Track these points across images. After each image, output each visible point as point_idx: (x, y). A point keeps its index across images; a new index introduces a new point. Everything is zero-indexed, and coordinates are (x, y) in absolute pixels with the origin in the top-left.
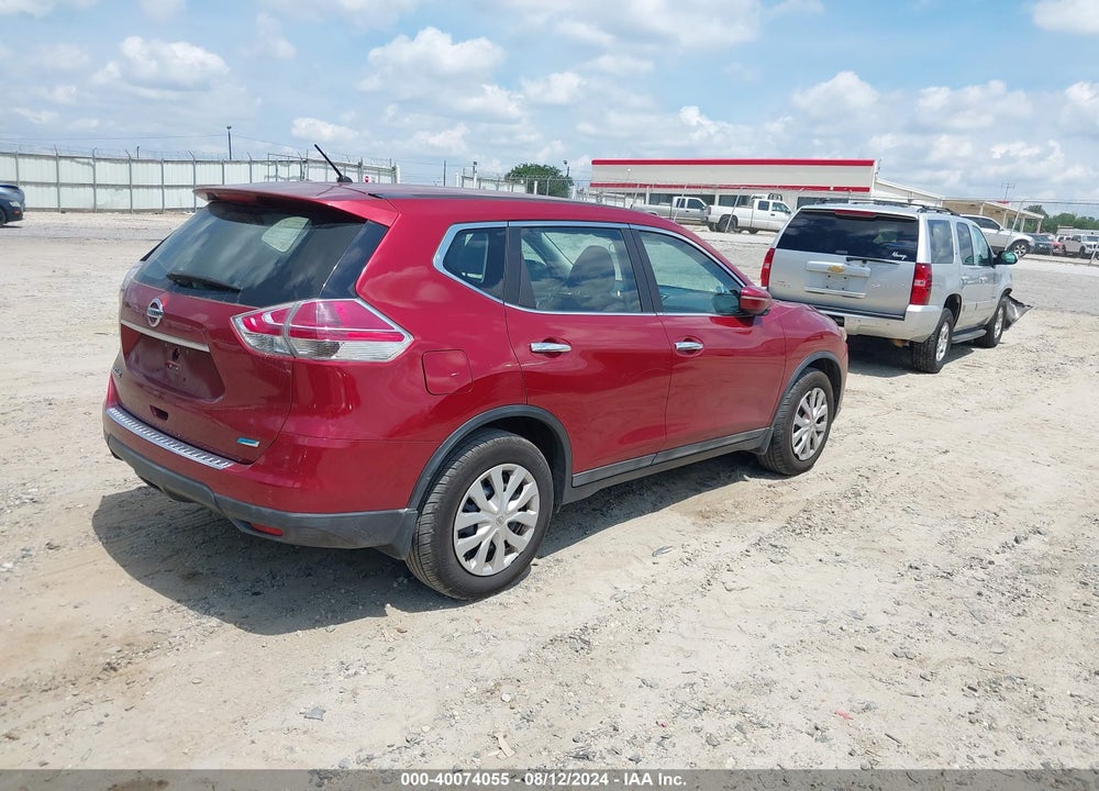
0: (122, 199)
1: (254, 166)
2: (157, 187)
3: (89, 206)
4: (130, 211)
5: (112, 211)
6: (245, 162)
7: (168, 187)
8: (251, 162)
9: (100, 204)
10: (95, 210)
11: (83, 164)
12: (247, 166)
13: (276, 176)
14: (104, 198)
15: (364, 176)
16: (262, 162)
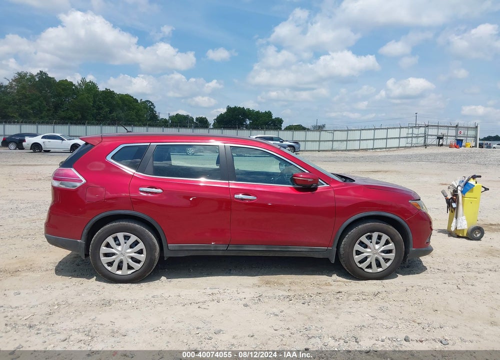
0: (343, 146)
1: (402, 129)
2: (358, 140)
3: (330, 149)
4: (345, 150)
5: (339, 151)
6: (398, 128)
7: (362, 140)
8: (401, 128)
9: (334, 148)
10: (332, 150)
11: (330, 133)
12: (399, 129)
13: (412, 134)
14: (336, 145)
15: (459, 131)
16: (406, 128)
